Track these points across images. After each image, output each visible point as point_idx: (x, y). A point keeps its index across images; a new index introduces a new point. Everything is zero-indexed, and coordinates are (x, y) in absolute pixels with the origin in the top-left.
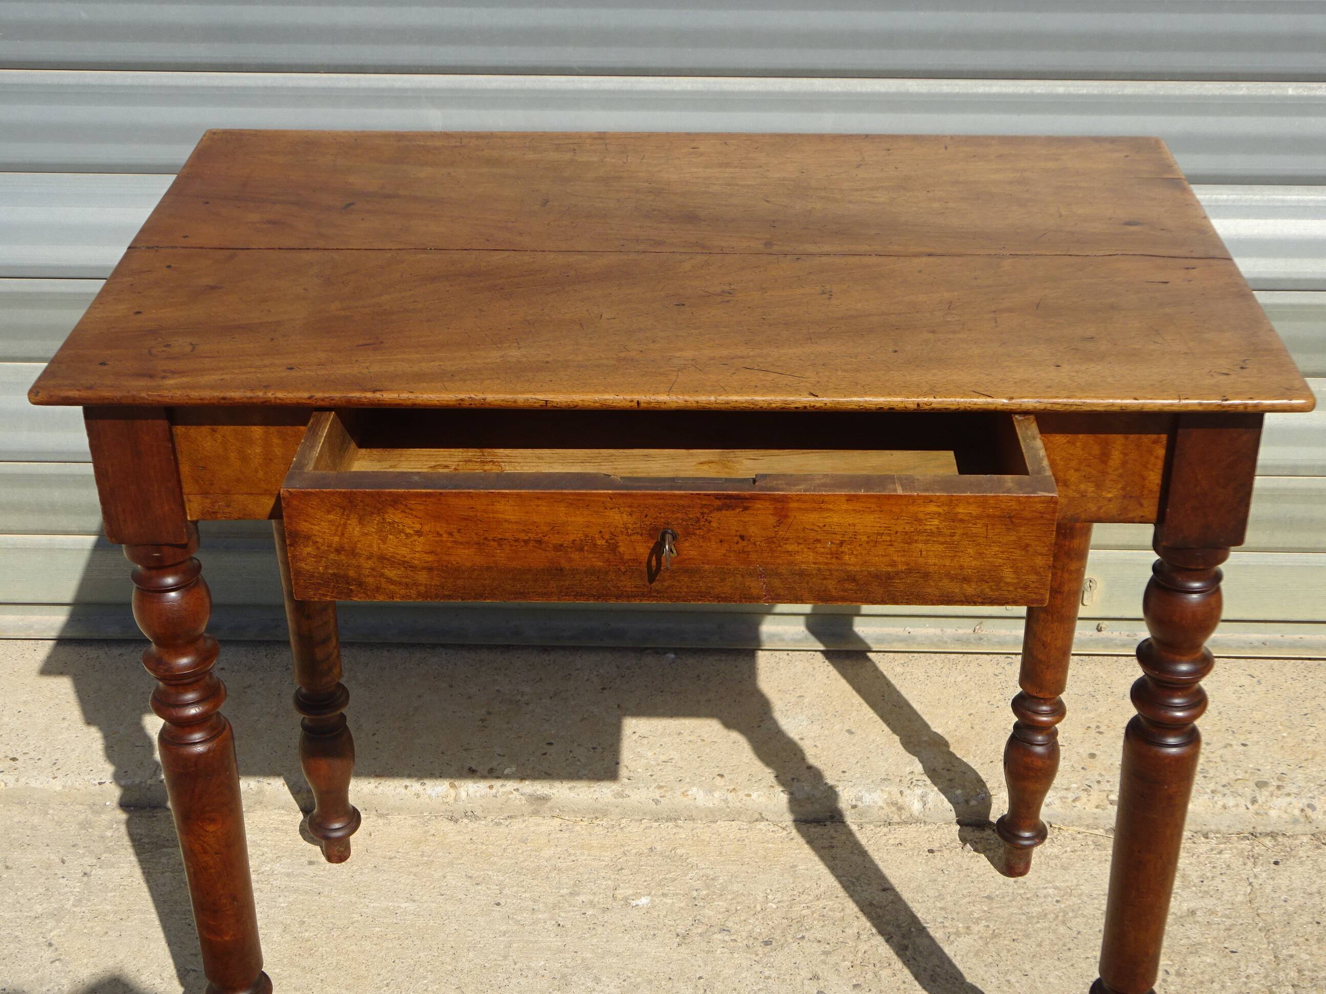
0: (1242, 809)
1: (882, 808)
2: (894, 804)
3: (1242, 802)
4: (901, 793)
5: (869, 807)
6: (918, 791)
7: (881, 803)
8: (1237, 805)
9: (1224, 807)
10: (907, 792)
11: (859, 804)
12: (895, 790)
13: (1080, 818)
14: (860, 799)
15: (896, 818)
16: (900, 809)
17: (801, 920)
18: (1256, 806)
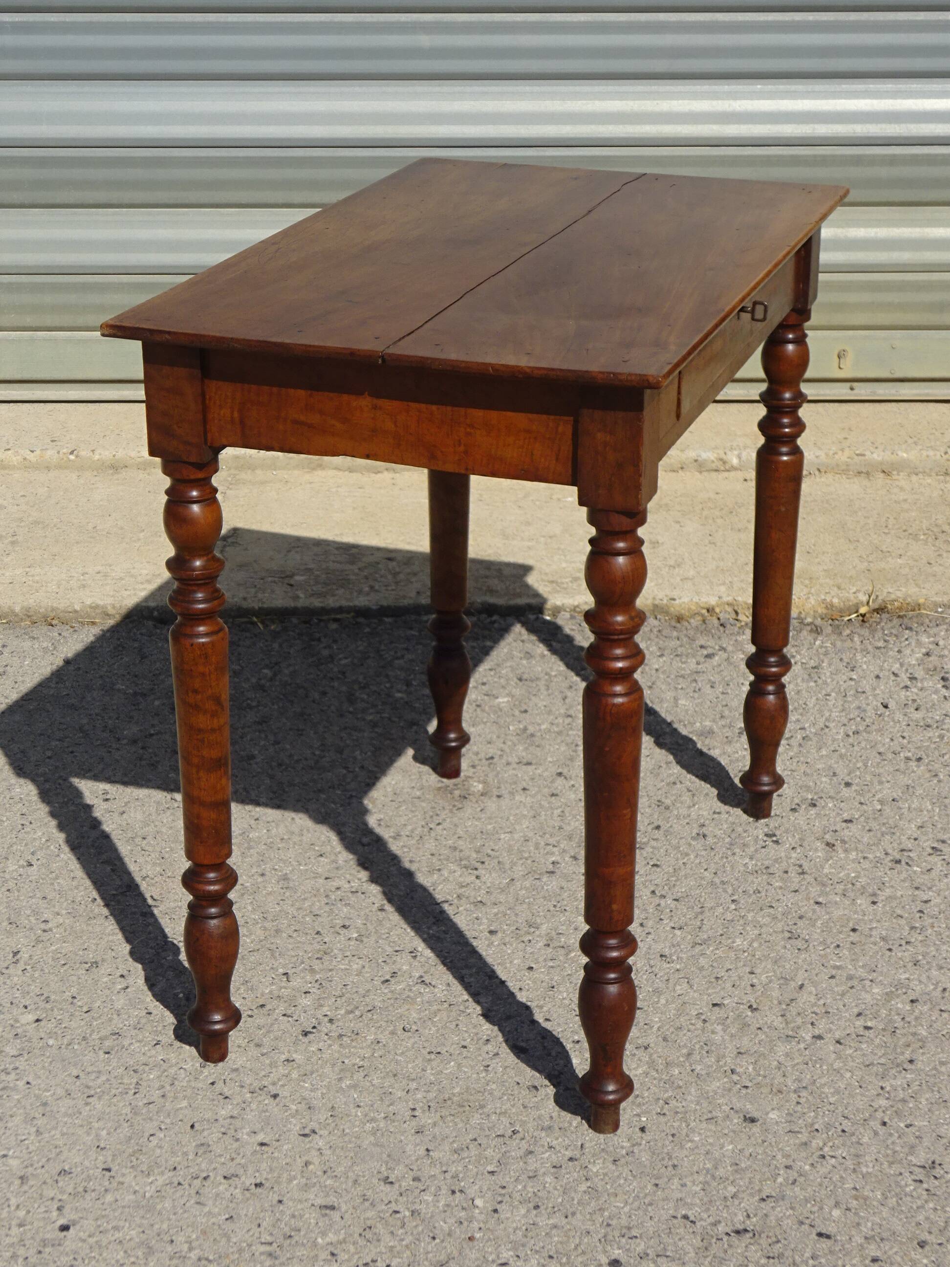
0: (938, 457)
1: (713, 462)
2: (721, 460)
3: (938, 454)
4: (725, 453)
5: (705, 460)
6: (736, 453)
7: (712, 458)
8: (935, 455)
9: (928, 456)
10: (729, 453)
11: (699, 459)
12: (721, 452)
13: (837, 465)
14: (700, 456)
15: (722, 468)
16: (724, 462)
17: (666, 505)
18: (947, 456)
